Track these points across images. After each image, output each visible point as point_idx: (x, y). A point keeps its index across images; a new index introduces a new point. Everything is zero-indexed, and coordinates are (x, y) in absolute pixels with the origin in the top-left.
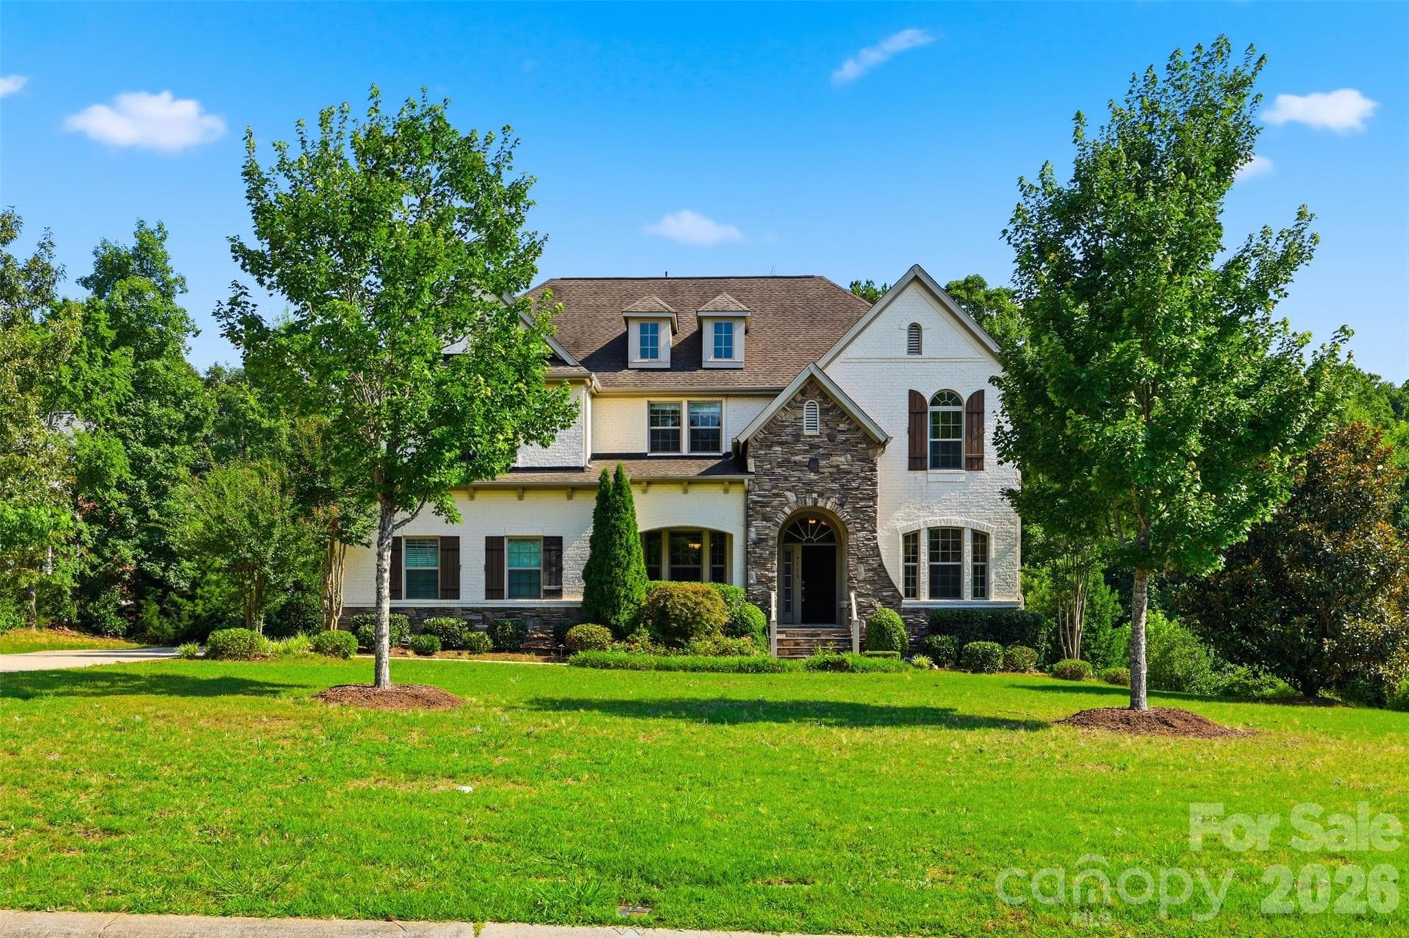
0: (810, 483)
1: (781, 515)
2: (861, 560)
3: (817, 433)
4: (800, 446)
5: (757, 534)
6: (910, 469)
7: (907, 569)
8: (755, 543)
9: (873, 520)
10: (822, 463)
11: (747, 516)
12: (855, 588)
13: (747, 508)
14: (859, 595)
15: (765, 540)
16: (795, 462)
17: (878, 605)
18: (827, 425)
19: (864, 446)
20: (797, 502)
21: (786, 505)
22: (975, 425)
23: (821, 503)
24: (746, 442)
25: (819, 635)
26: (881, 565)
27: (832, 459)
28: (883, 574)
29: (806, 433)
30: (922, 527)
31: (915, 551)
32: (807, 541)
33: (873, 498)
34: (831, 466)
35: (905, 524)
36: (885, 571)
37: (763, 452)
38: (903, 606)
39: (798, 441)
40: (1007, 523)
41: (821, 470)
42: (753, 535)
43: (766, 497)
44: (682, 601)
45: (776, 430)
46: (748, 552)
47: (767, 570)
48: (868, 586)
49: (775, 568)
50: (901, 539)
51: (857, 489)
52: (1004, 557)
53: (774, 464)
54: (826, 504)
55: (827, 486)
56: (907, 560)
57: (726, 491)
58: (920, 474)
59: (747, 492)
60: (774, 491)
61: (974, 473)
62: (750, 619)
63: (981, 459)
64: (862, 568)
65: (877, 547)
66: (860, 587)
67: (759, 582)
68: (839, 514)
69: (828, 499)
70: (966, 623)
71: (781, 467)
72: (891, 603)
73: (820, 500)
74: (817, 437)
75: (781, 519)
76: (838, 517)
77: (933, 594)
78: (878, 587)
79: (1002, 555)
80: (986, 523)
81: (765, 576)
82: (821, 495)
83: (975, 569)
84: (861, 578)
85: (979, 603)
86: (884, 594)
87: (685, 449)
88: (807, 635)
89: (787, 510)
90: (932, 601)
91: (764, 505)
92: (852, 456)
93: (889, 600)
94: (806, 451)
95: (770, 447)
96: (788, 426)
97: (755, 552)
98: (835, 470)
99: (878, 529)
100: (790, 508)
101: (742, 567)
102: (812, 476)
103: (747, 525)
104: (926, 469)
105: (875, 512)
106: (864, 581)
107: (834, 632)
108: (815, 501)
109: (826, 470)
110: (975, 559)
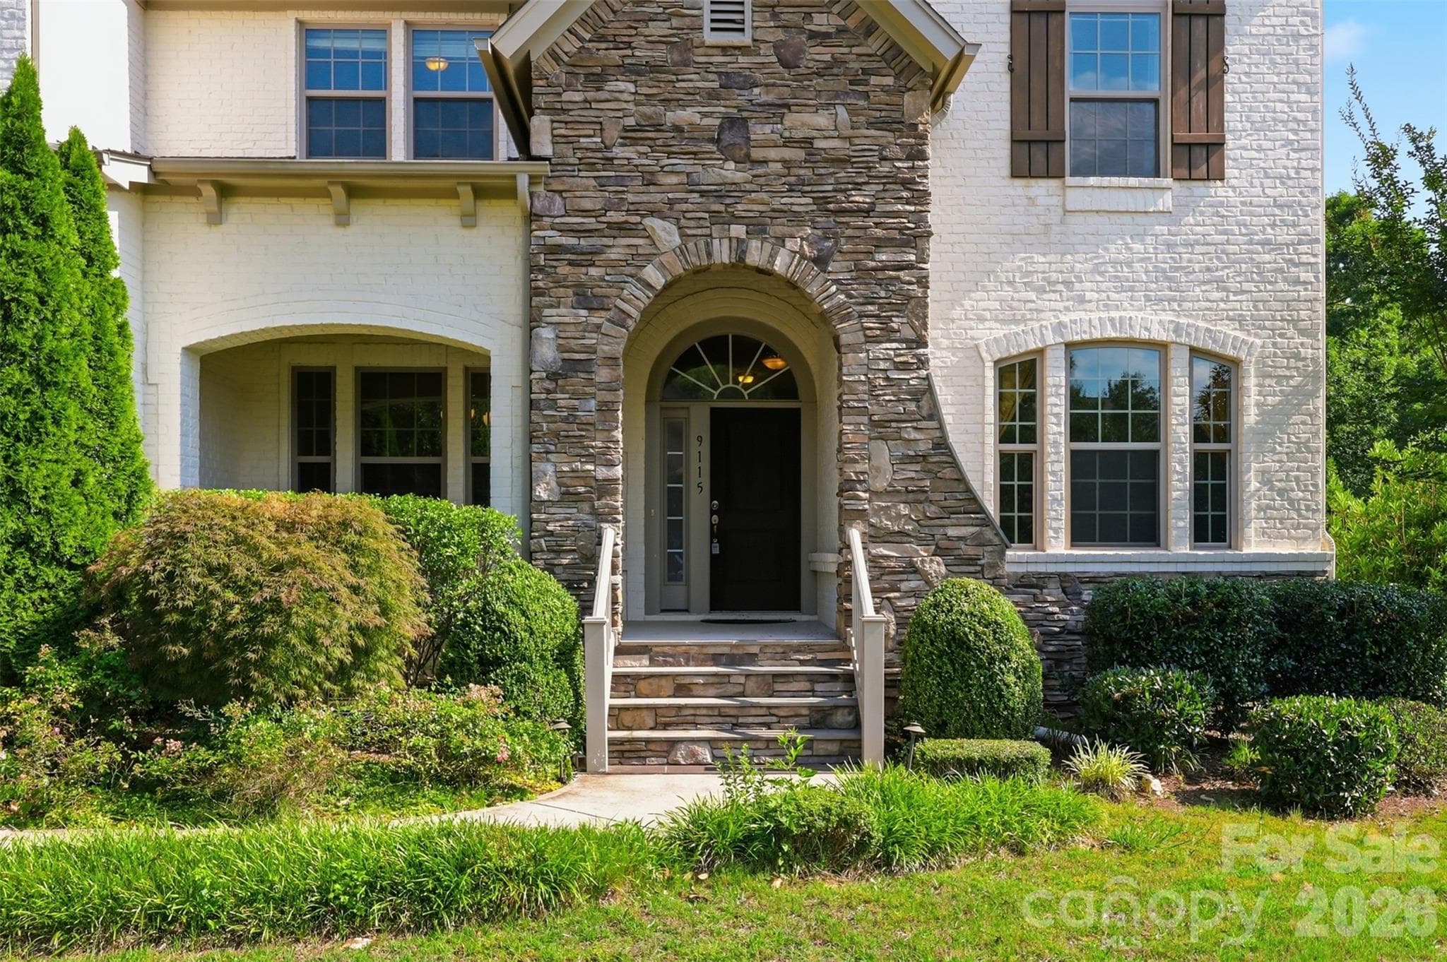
0: (722, 192)
1: (632, 289)
2: (882, 428)
3: (745, 39)
4: (693, 80)
5: (561, 349)
6: (1015, 174)
7: (1006, 464)
8: (553, 376)
9: (915, 308)
10: (760, 131)
11: (533, 292)
12: (861, 515)
13: (532, 268)
14: (873, 537)
15: (584, 366)
16: (678, 129)
17: (935, 567)
18: (775, 16)
19: (889, 81)
20: (682, 251)
21: (649, 258)
22: (1198, 49)
23: (756, 256)
24: (526, 66)
25: (752, 658)
26: (942, 445)
27: (791, 119)
28: (948, 472)
29: (711, 38)
30: (1051, 339)
31: (1029, 407)
32: (724, 395)
33: (916, 237)
34: (788, 143)
35: (1000, 331)
36: (954, 464)
37: (578, 97)
38: (1008, 569)
39: (686, 63)
40: (1291, 332)
41: (757, 154)
42: (547, 352)
43: (589, 232)
44: (218, 556)
45: (616, 27)
46: (532, 405)
47: (591, 458)
48: (904, 509)
49: (618, 455)
50: (990, 374)
51: (867, 212)
52: (1282, 426)
53: (613, 133)
54: (772, 257)
55: (777, 203)
56: (1006, 436)
57: (469, 220)
58: (1042, 189)
59: (532, 217)
60: (614, 216)
61: (1198, 188)
62: (515, 616)
63: (1215, 147)
64: (883, 453)
65: (930, 389)
66: (876, 512)
67: (568, 497)
68: (812, 290)
69: (781, 241)
70: (1220, 623)
71: (634, 142)
72: (972, 561)
73: (755, 244)
74: (743, 50)
75: (634, 301)
76: (809, 299)
77: (1081, 533)
78: (932, 510)
79: (1275, 419)
80: (1230, 330)
81: (586, 477)
82: (757, 228)
83: (1199, 460)
84: (880, 485)
85: (1209, 558)
86: (952, 532)
87: (399, 147)
88: (716, 659)
89: (655, 277)
90: (1077, 552)
91: (587, 258)
92: (853, 111)
93: (968, 550)
94: (713, 96)
95: (597, 79)
96: (653, 18)
97: (553, 404)
98: (798, 154)
99: (932, 334)
100: (662, 267)
101: (518, 450)
102: (731, 172)
103: (532, 321)
104: (1061, 176)
105: (923, 282)
106: (890, 493)
107: (798, 649)
108: (740, 247)
109: (772, 154)
110: (1199, 434)
